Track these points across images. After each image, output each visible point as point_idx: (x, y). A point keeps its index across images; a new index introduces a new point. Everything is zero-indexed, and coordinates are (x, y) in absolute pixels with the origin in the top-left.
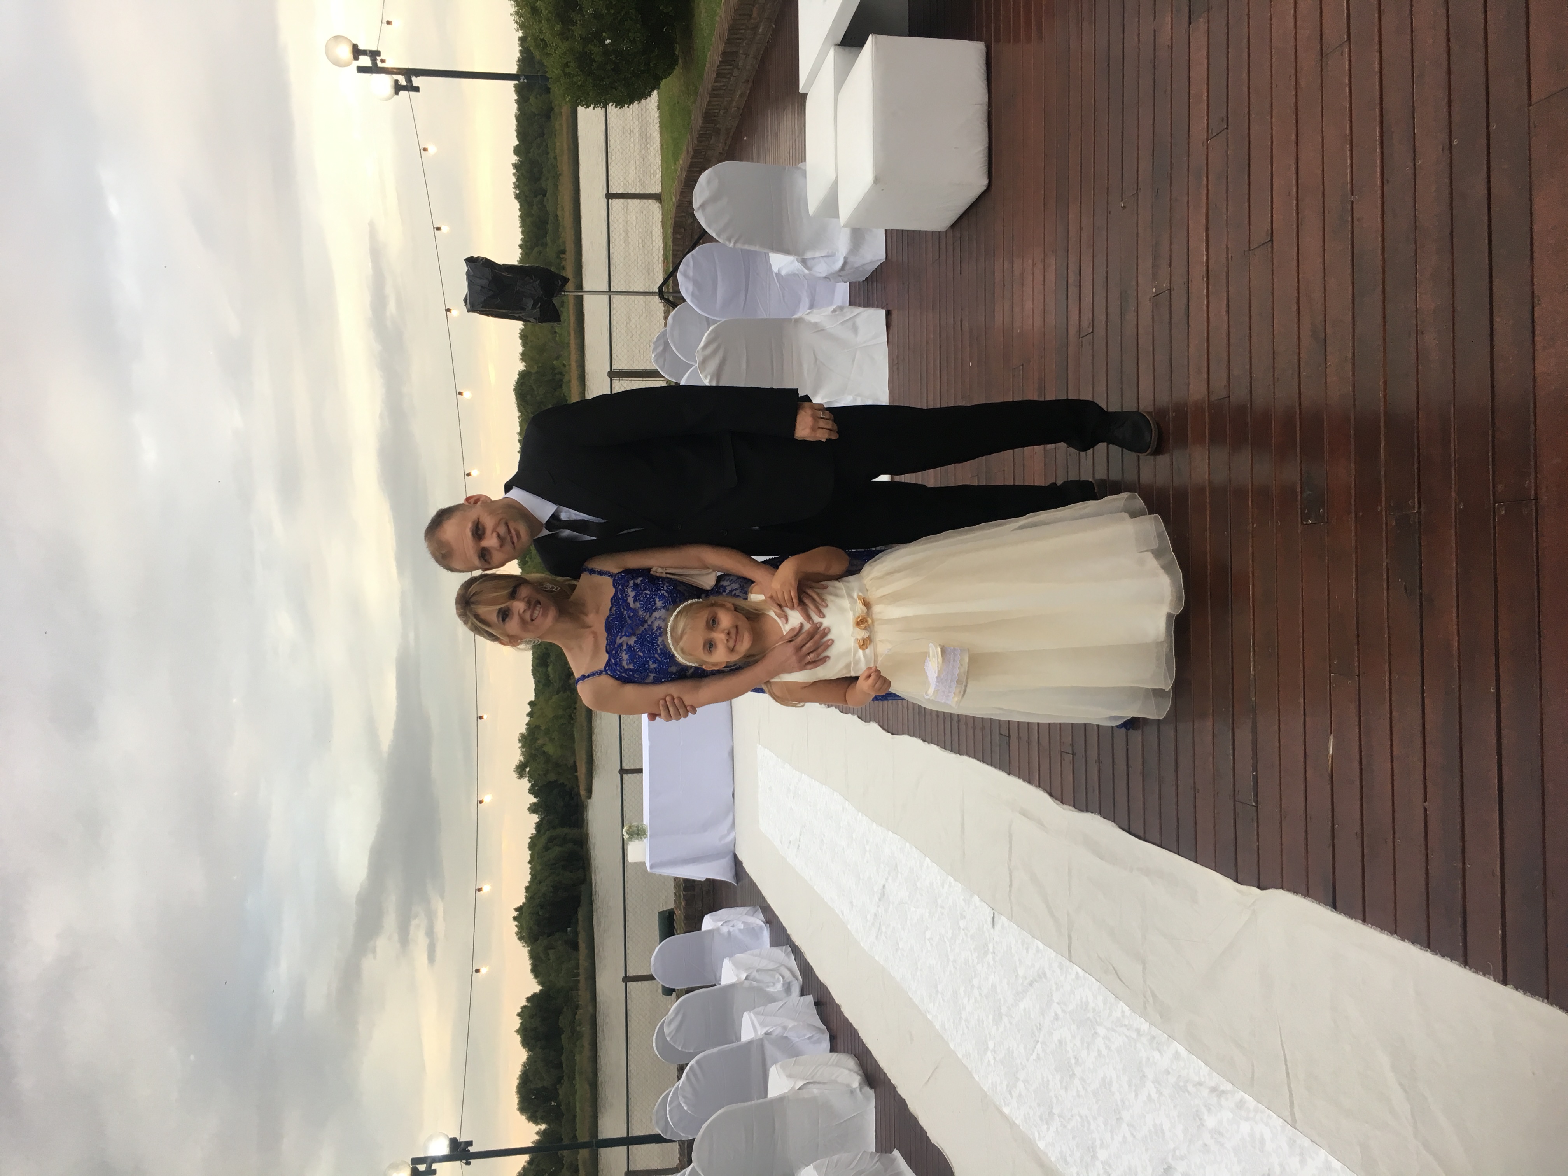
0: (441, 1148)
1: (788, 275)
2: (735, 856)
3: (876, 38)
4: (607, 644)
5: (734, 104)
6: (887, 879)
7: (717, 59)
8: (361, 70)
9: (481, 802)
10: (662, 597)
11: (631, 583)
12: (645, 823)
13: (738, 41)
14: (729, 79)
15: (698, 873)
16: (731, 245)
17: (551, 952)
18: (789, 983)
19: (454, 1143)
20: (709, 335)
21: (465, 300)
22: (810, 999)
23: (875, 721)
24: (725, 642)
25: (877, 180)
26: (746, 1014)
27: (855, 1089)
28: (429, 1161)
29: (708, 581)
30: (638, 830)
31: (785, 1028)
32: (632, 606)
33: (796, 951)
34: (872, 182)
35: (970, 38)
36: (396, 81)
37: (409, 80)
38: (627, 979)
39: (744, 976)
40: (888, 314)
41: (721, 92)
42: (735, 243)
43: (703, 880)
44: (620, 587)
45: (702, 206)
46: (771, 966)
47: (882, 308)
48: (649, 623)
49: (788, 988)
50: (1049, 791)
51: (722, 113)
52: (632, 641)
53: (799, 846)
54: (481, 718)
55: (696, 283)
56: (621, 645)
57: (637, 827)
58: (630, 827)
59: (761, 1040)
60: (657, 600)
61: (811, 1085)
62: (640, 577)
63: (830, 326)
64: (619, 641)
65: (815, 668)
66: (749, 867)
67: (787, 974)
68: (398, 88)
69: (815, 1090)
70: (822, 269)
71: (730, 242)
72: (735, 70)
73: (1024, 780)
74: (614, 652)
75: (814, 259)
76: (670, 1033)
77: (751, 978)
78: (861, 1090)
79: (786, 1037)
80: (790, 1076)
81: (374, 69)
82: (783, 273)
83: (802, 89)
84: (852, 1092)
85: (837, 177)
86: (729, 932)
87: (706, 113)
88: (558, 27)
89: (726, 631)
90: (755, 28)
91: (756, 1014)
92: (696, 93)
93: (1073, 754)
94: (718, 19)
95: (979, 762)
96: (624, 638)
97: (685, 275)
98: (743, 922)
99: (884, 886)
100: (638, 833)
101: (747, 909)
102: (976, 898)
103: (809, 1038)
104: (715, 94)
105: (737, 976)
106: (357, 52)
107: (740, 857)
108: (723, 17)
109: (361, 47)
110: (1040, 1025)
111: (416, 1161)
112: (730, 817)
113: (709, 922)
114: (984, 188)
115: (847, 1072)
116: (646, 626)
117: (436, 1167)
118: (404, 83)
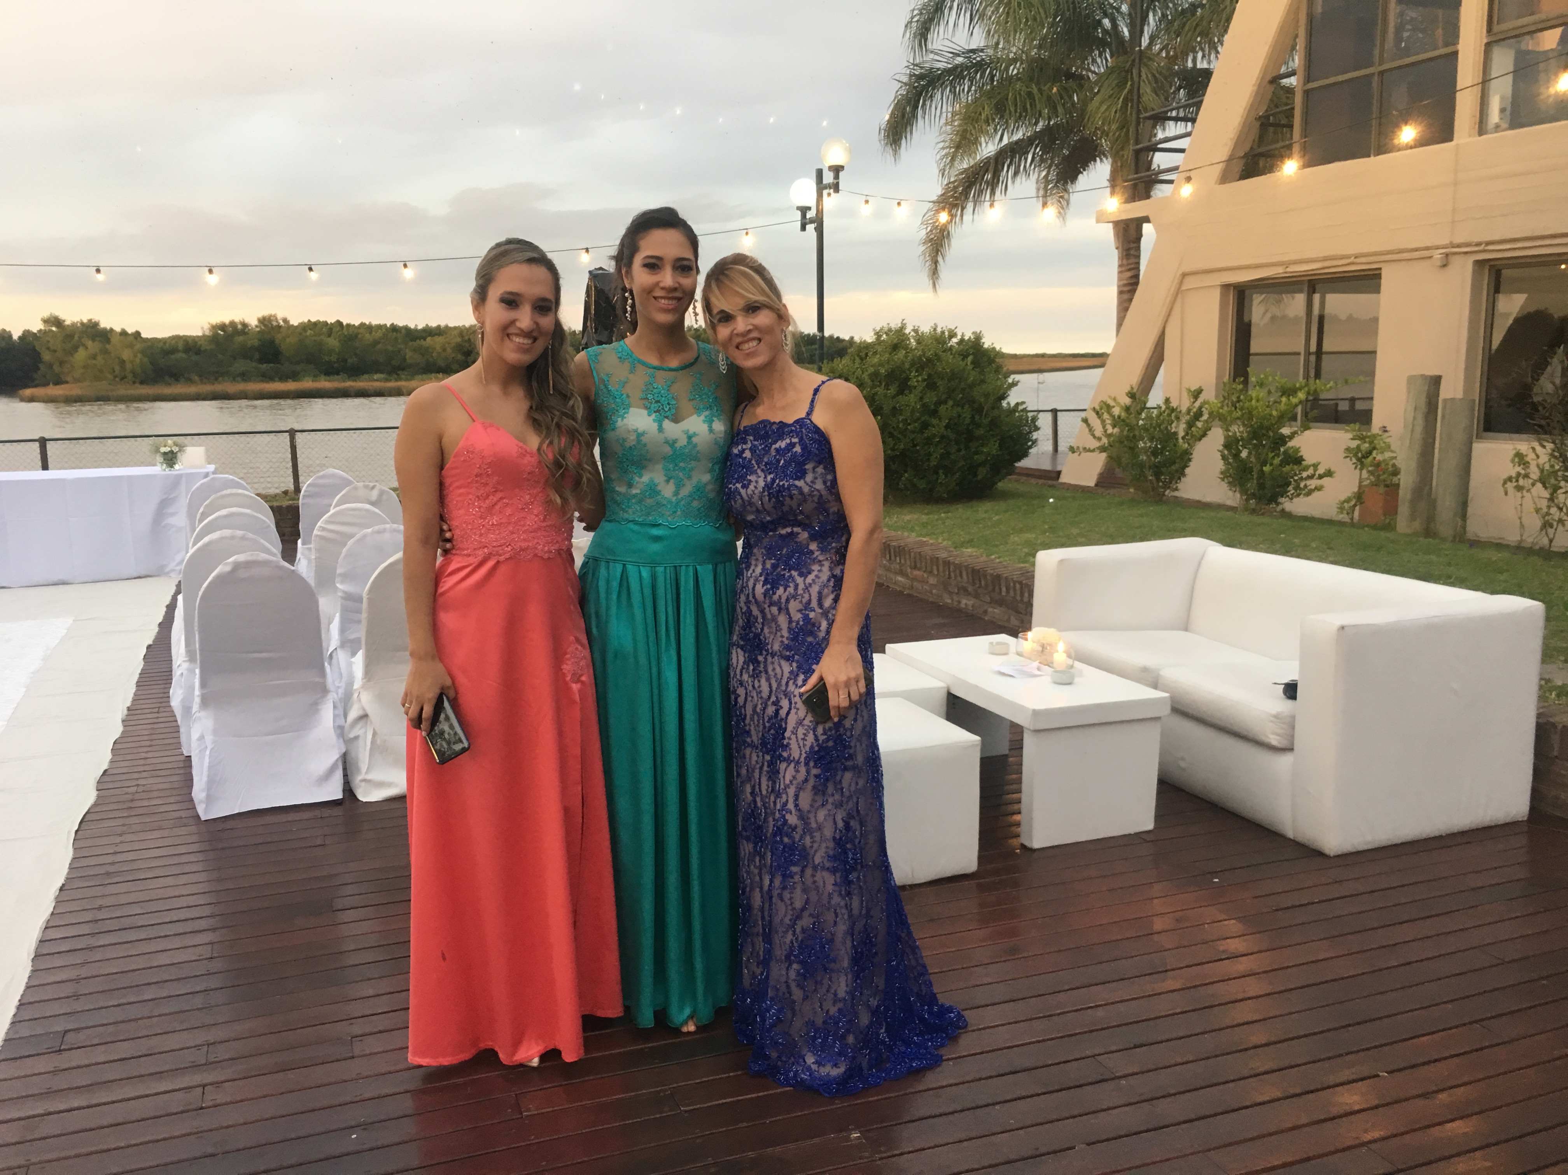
3: (977, 744)
8: (820, 174)
21: (601, 269)
35: (980, 851)
37: (812, 221)
68: (804, 210)
81: (821, 186)
83: (889, 647)
94: (906, 534)
106: (837, 170)
109: (841, 174)
118: (808, 216)
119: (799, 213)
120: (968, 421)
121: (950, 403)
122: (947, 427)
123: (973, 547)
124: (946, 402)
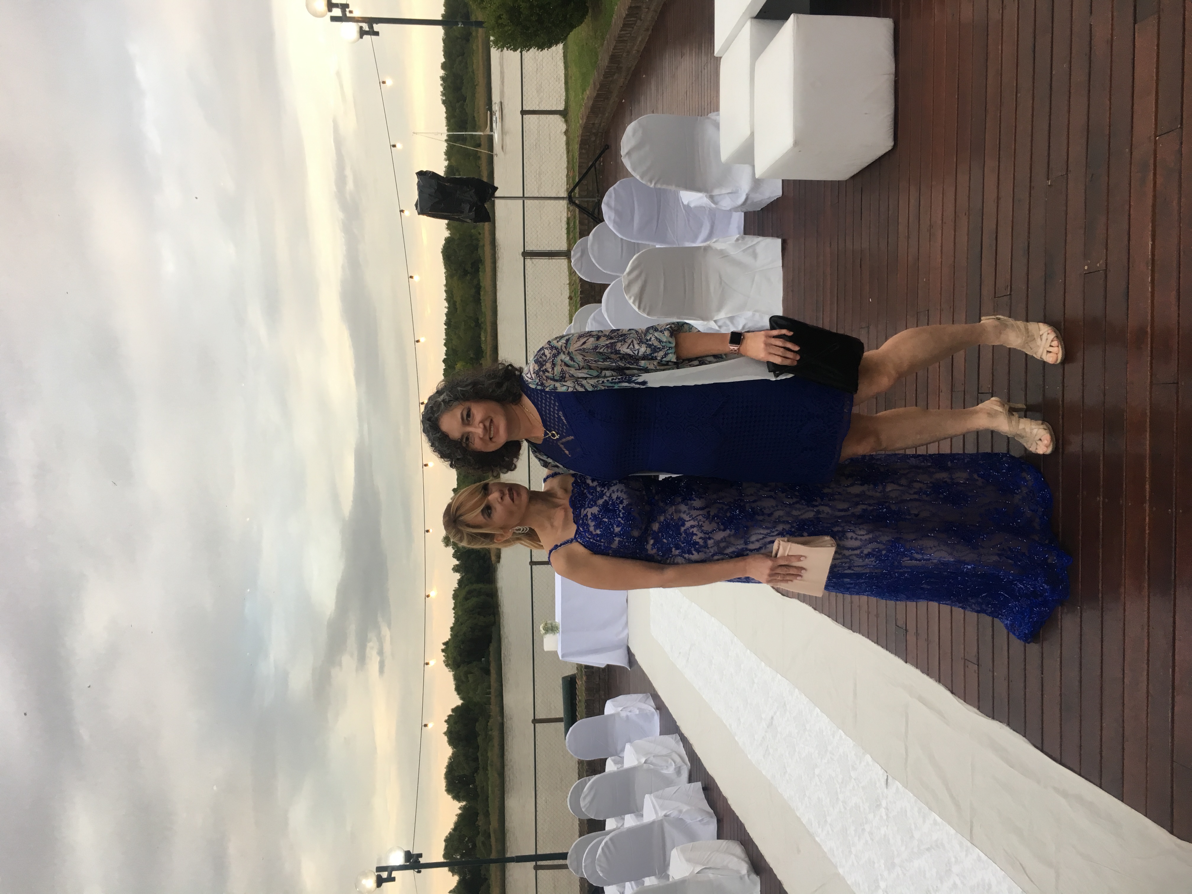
0: (398, 859)
1: (695, 207)
2: (628, 649)
3: (797, 17)
5: (635, 48)
6: (775, 713)
7: (624, 13)
8: (334, 19)
9: (428, 596)
12: (557, 620)
15: (599, 661)
16: (652, 186)
17: (469, 676)
18: (680, 767)
19: (408, 855)
21: (416, 205)
22: (698, 785)
25: (796, 143)
26: (647, 796)
27: (744, 875)
28: (389, 869)
30: (552, 627)
31: (680, 811)
33: (684, 740)
34: (792, 145)
35: (875, 15)
36: (361, 28)
37: (371, 27)
38: (535, 721)
39: (643, 760)
40: (784, 242)
42: (655, 184)
43: (603, 666)
45: (628, 153)
46: (665, 752)
47: (778, 237)
49: (678, 771)
50: (951, 689)
53: (688, 659)
54: (428, 531)
55: (619, 213)
57: (551, 624)
58: (546, 624)
59: (661, 820)
61: (707, 870)
63: (734, 252)
66: (640, 658)
67: (678, 760)
68: (362, 33)
69: (711, 875)
70: (726, 204)
71: (651, 182)
73: (923, 672)
75: (719, 195)
76: (585, 806)
77: (649, 762)
78: (749, 876)
79: (682, 819)
80: (689, 860)
81: (344, 19)
82: (692, 205)
83: (717, 53)
84: (742, 878)
85: (752, 134)
86: (627, 716)
91: (657, 797)
93: (978, 665)
95: (873, 643)
97: (608, 205)
98: (639, 709)
99: (772, 718)
100: (551, 629)
101: (640, 696)
102: (868, 758)
103: (700, 821)
105: (638, 760)
106: (331, 5)
107: (633, 650)
110: (937, 887)
111: (380, 869)
112: (624, 618)
113: (610, 707)
114: (890, 148)
115: (736, 859)
117: (394, 874)
118: (367, 29)
119: (365, 37)
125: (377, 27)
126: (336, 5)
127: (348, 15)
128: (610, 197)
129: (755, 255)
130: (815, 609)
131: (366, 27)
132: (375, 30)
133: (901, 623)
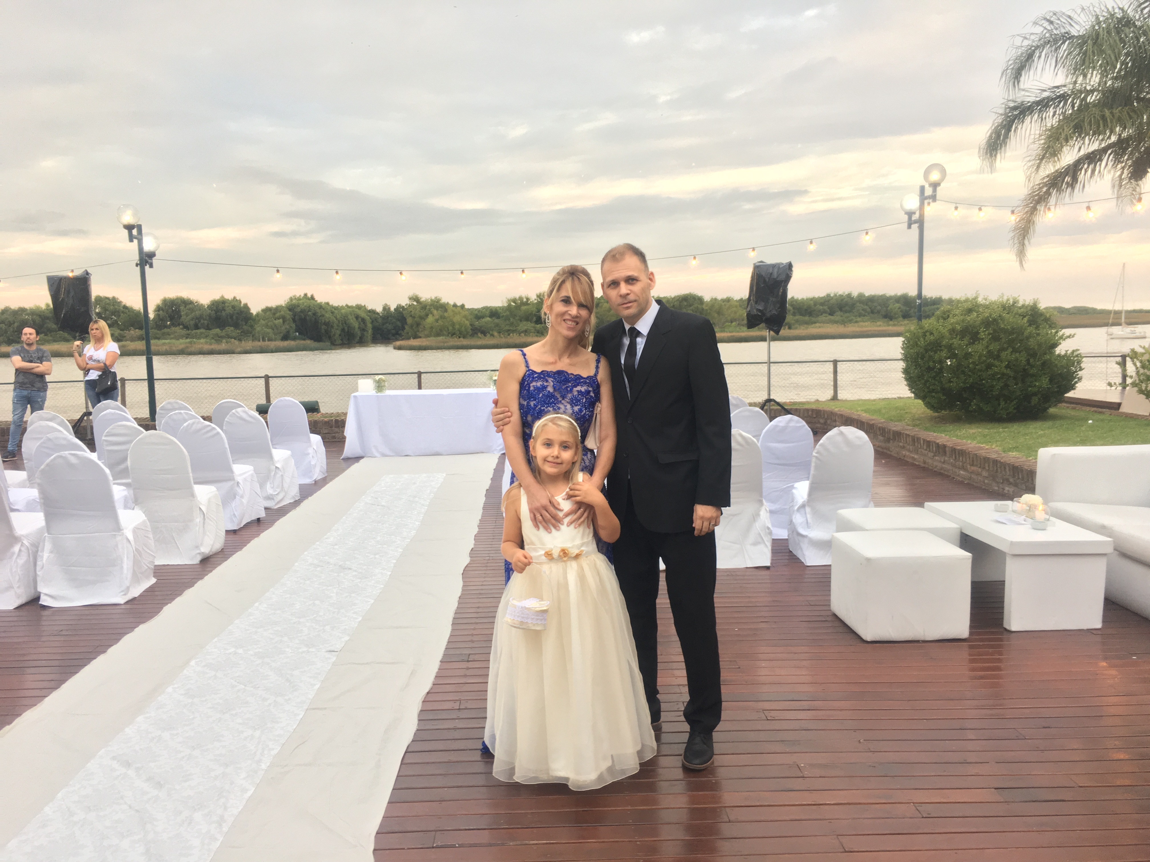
0: (148, 245)
1: (793, 494)
2: (362, 457)
3: (969, 559)
4: (548, 372)
5: (908, 453)
6: (355, 571)
7: (940, 441)
8: (922, 189)
9: (401, 273)
10: (580, 410)
11: (591, 389)
12: (387, 391)
13: (954, 456)
14: (926, 450)
15: (350, 431)
16: (814, 454)
17: (281, 320)
18: (273, 499)
19: (151, 255)
20: (750, 439)
21: (761, 262)
22: (262, 514)
23: (471, 560)
24: (552, 455)
25: (868, 560)
26: (252, 468)
27: (200, 549)
28: (139, 237)
29: (591, 443)
30: (382, 386)
31: (242, 497)
32: (575, 389)
33: (296, 504)
34: (867, 556)
35: (971, 627)
36: (914, 213)
37: (915, 222)
38: (267, 378)
39: (278, 465)
40: (767, 568)
41: (916, 444)
42: (816, 457)
43: (345, 434)
44: (588, 381)
45: (841, 433)
46: (286, 485)
47: (771, 563)
48: (563, 402)
49: (269, 498)
50: (431, 692)
51: (901, 444)
52: (550, 389)
53: (374, 505)
54: (462, 273)
55: (785, 428)
56: (547, 381)
57: (384, 386)
58: (384, 381)
59: (234, 479)
60: (579, 407)
61: (202, 516)
62: (595, 395)
63: (758, 526)
64: (550, 380)
65: (531, 520)
66: (355, 467)
67: (280, 497)
68: (910, 214)
69: (198, 520)
70: (798, 519)
71: (817, 453)
72: (932, 454)
73: (437, 673)
74: (542, 376)
75: (806, 513)
76: (237, 412)
77: (277, 471)
78: (199, 553)
79: (235, 498)
80: (209, 501)
81: (923, 197)
82: (794, 491)
83: (927, 504)
84: (197, 547)
85: (867, 530)
86: (308, 454)
87: (900, 433)
88: (958, 327)
89: (559, 456)
90: (963, 468)
91: (252, 475)
92: (914, 426)
93: (459, 709)
94: (969, 442)
95: (447, 639)
96: (552, 384)
97: (791, 420)
98: (316, 464)
99: (350, 569)
100: (380, 386)
101: (325, 467)
102: (347, 638)
103: (234, 515)
104: (915, 440)
105: (278, 461)
106: (935, 186)
107: (362, 461)
108: (970, 446)
109: (938, 189)
110: (259, 687)
111: (139, 228)
112: (391, 454)
113: (316, 439)
114: (864, 638)
115: (212, 543)
116: (560, 399)
117: (136, 241)
118: (913, 218)
119: (906, 217)
120: (1024, 362)
121: (1010, 350)
122: (1007, 367)
123: (1018, 451)
124: (1006, 349)
125: (915, 227)
126: (935, 190)
127: (926, 202)
128: (797, 422)
129: (755, 544)
130: (460, 598)
131: (916, 217)
132: (913, 226)
133: (472, 658)
